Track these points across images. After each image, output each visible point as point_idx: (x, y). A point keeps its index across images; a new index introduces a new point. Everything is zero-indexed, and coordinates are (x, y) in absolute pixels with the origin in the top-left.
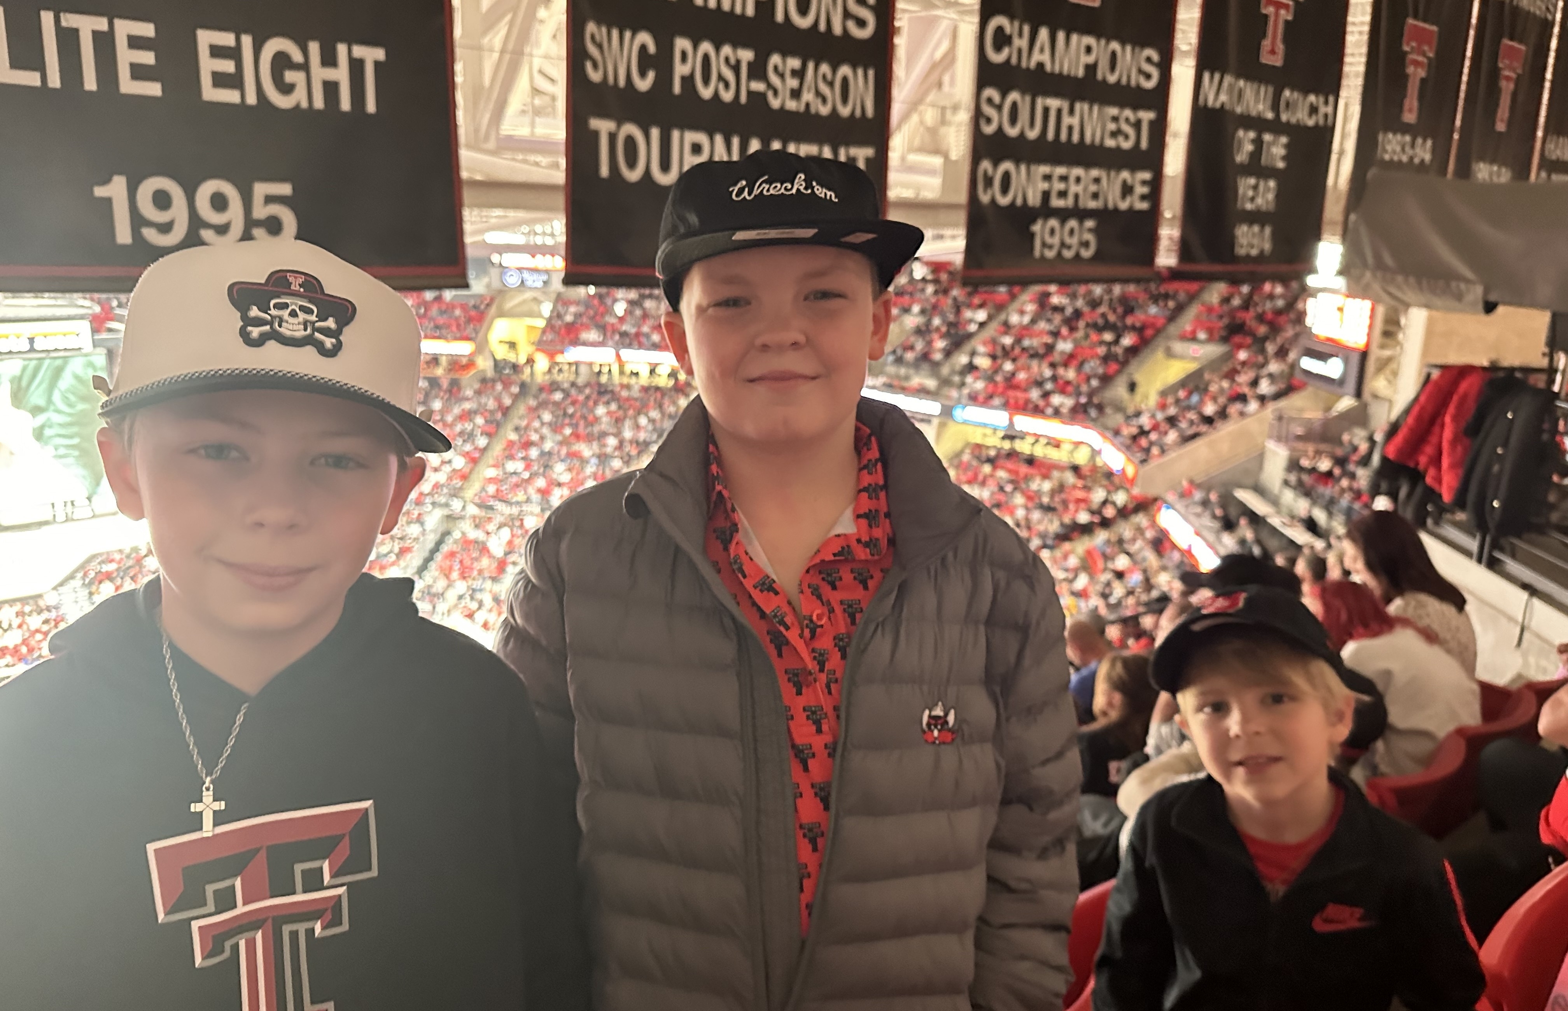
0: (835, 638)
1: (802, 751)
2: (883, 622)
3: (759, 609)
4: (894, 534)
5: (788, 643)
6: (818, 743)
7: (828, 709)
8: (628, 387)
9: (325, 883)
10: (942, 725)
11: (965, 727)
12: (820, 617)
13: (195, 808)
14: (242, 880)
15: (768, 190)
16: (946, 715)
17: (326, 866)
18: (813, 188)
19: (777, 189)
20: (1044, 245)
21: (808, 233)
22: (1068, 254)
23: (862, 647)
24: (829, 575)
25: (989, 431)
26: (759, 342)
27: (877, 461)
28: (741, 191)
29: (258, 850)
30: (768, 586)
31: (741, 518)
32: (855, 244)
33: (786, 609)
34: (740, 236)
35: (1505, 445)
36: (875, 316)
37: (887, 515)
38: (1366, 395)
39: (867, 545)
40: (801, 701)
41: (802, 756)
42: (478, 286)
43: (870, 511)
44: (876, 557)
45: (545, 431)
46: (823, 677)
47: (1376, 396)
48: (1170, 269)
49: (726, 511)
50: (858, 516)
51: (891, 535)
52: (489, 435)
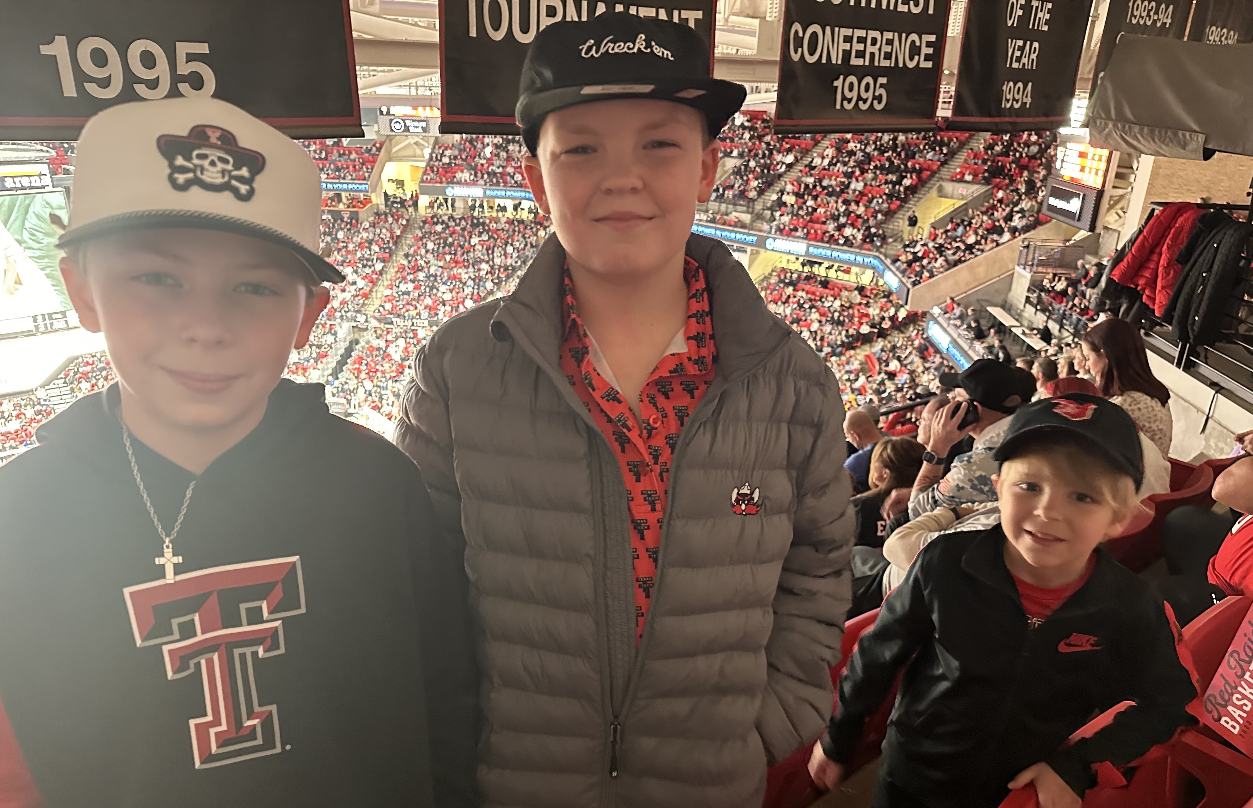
0: (666, 438)
1: (640, 524)
2: (705, 423)
3: (606, 415)
4: (718, 352)
5: (629, 441)
6: (653, 518)
7: (660, 492)
8: (497, 220)
9: (265, 618)
10: (749, 502)
11: (767, 501)
12: (655, 421)
13: (158, 561)
14: (200, 616)
15: (613, 49)
16: (752, 493)
17: (264, 605)
18: (651, 47)
19: (620, 48)
20: (844, 98)
21: (647, 89)
22: (863, 107)
23: (687, 441)
24: (663, 387)
25: (793, 258)
26: (606, 185)
27: (704, 290)
28: (589, 49)
29: (211, 593)
30: (614, 397)
31: (592, 341)
32: (688, 99)
33: (627, 414)
34: (588, 90)
35: (1209, 271)
36: (704, 162)
37: (712, 337)
38: (1099, 229)
39: (696, 362)
40: (640, 486)
41: (639, 528)
42: (370, 133)
43: (698, 333)
44: (704, 372)
45: (430, 256)
46: (657, 468)
47: (1106, 228)
48: (945, 119)
49: (578, 335)
50: (689, 338)
51: (715, 354)
52: (384, 261)
